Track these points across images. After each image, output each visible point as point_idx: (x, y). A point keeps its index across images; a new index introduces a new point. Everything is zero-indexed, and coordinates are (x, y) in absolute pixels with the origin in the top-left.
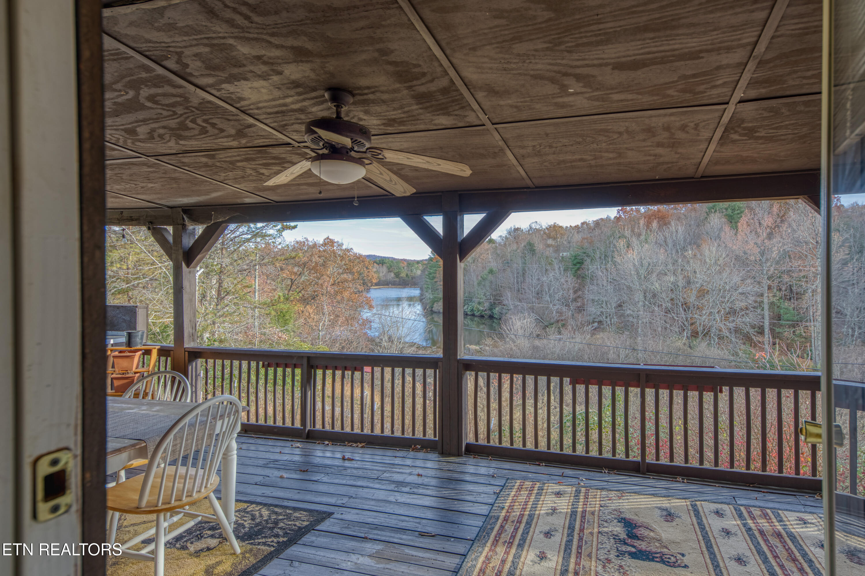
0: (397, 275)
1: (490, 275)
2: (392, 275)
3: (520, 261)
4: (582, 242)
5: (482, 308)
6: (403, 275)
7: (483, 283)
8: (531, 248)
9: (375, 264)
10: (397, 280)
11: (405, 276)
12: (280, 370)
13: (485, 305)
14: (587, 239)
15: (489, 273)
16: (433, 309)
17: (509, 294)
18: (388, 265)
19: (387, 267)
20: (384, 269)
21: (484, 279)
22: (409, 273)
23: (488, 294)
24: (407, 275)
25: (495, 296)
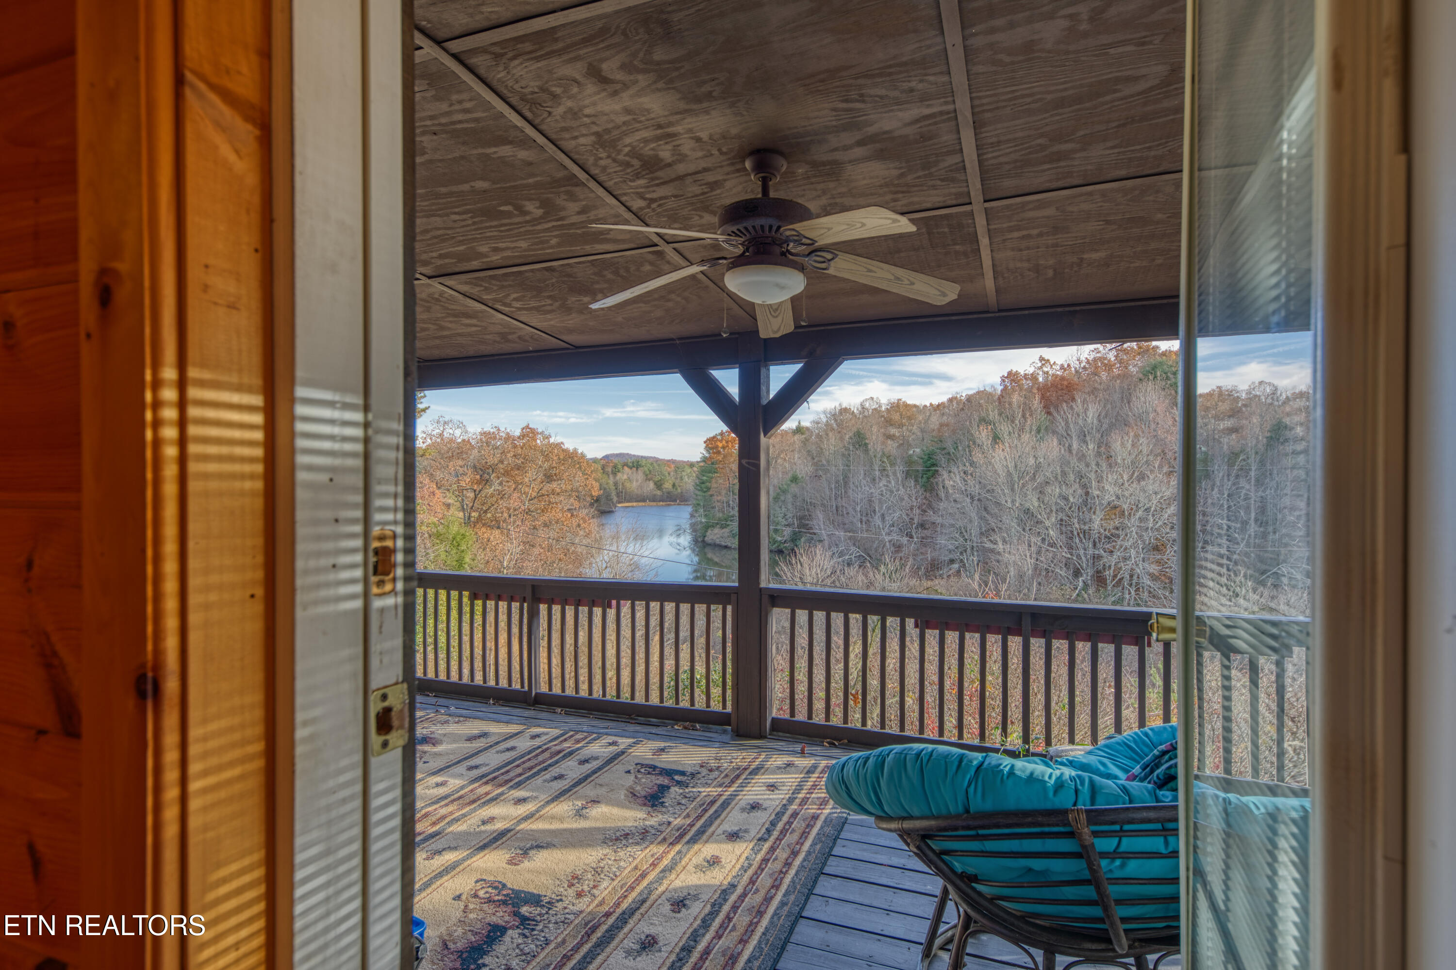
0: (659, 485)
1: (793, 485)
2: (651, 485)
3: (840, 463)
4: (939, 430)
5: (779, 539)
6: (668, 486)
7: (782, 498)
8: (860, 441)
9: (626, 468)
10: (659, 493)
11: (670, 487)
12: (491, 604)
13: (785, 533)
14: (947, 425)
15: (792, 481)
16: (706, 539)
17: (821, 516)
18: (646, 469)
19: (644, 473)
20: (640, 476)
21: (784, 492)
22: (677, 482)
23: (790, 515)
24: (674, 485)
25: (801, 518)
